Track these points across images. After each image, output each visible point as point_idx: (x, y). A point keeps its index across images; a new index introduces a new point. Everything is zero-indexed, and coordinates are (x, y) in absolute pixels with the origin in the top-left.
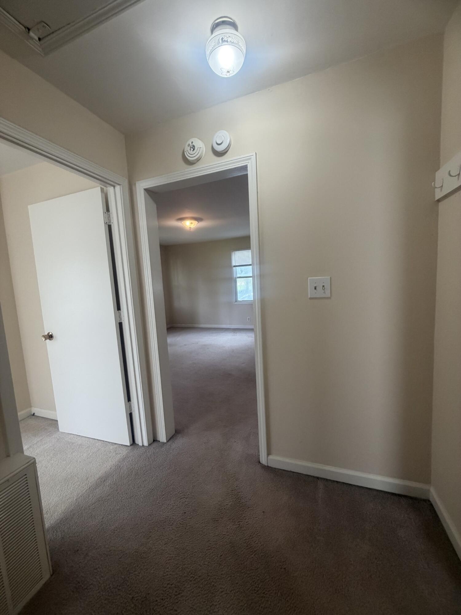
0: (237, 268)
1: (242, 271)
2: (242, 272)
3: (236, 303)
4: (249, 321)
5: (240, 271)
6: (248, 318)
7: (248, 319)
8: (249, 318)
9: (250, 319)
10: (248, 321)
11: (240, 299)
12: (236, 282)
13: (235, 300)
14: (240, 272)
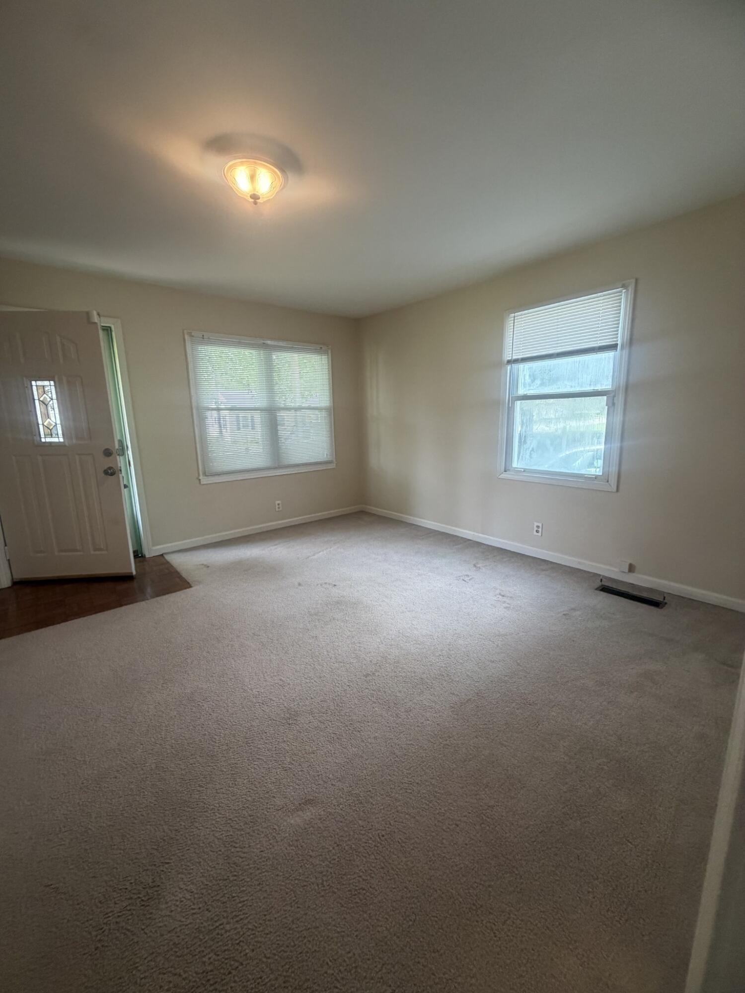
0: (521, 366)
1: (533, 378)
2: (533, 381)
3: (504, 476)
4: (540, 534)
5: (527, 377)
6: (536, 524)
7: (536, 529)
8: (538, 527)
9: (540, 530)
10: (535, 533)
11: (516, 464)
12: (510, 411)
13: (503, 468)
14: (528, 380)
